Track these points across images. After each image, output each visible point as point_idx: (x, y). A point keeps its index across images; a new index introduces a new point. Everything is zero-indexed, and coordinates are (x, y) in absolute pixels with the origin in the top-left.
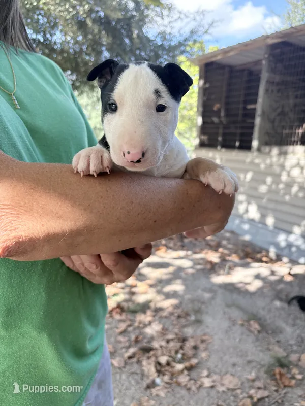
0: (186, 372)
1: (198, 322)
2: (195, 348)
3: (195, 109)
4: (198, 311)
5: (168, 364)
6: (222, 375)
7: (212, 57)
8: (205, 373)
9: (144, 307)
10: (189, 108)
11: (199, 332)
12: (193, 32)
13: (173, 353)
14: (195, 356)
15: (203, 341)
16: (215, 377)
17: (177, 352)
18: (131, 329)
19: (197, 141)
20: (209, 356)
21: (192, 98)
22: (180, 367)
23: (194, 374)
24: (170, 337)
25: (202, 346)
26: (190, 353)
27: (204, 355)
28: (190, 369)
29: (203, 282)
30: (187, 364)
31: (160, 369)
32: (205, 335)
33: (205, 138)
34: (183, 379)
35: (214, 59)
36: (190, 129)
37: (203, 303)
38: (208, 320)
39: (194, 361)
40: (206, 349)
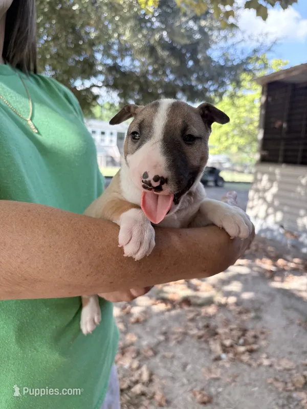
0: (247, 353)
1: (258, 318)
2: (255, 337)
3: (256, 124)
4: (257, 310)
5: (232, 346)
6: (279, 359)
7: (275, 76)
8: (264, 356)
9: (209, 302)
10: (248, 122)
11: (259, 325)
12: (255, 51)
13: (236, 339)
14: (255, 343)
15: (262, 333)
16: (274, 359)
17: (239, 338)
18: (198, 318)
19: (257, 157)
20: (268, 344)
21: (252, 112)
22: (242, 349)
23: (255, 355)
24: (233, 326)
25: (262, 337)
26: (251, 340)
27: (263, 343)
28: (251, 351)
29: (262, 287)
30: (248, 347)
31: (225, 349)
32: (263, 327)
33: (265, 153)
34: (245, 358)
35: (277, 79)
36: (250, 143)
37: (263, 304)
38: (267, 317)
39: (255, 347)
40: (265, 339)
